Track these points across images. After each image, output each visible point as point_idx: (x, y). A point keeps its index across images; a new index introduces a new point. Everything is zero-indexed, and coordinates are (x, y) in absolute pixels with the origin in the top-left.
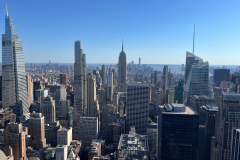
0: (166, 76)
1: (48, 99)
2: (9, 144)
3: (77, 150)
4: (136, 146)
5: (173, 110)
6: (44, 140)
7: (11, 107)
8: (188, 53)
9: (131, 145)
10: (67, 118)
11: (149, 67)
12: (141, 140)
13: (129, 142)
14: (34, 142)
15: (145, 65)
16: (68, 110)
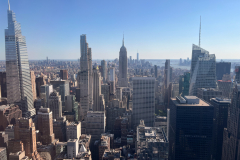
0: (168, 70)
1: (54, 94)
2: (20, 139)
3: (87, 144)
4: (155, 137)
5: (187, 102)
6: (52, 135)
7: (16, 103)
8: (194, 46)
9: (149, 137)
10: (73, 112)
11: (147, 63)
12: (158, 132)
13: (147, 134)
14: (43, 138)
15: (142, 61)
16: (73, 105)
